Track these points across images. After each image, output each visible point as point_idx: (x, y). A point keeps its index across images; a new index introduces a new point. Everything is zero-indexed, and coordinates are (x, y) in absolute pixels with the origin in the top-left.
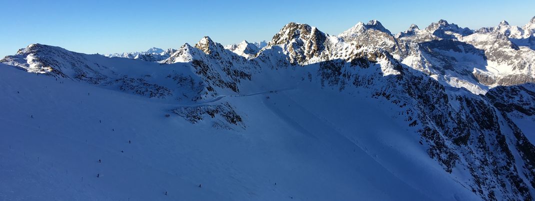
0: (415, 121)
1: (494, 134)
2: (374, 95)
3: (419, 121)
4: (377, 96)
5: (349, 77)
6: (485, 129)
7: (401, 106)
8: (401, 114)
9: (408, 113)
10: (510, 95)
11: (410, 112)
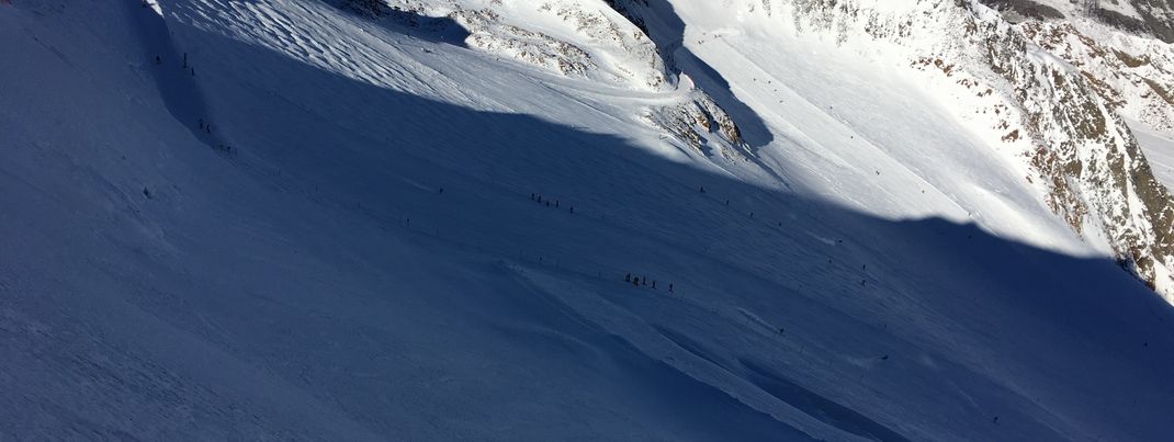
0: (1016, 132)
1: (1103, 148)
2: (914, 63)
3: (1022, 133)
4: (922, 65)
5: (856, 14)
6: (1085, 138)
7: (980, 95)
8: (981, 112)
9: (997, 112)
10: (1048, 42)
11: (1001, 109)
